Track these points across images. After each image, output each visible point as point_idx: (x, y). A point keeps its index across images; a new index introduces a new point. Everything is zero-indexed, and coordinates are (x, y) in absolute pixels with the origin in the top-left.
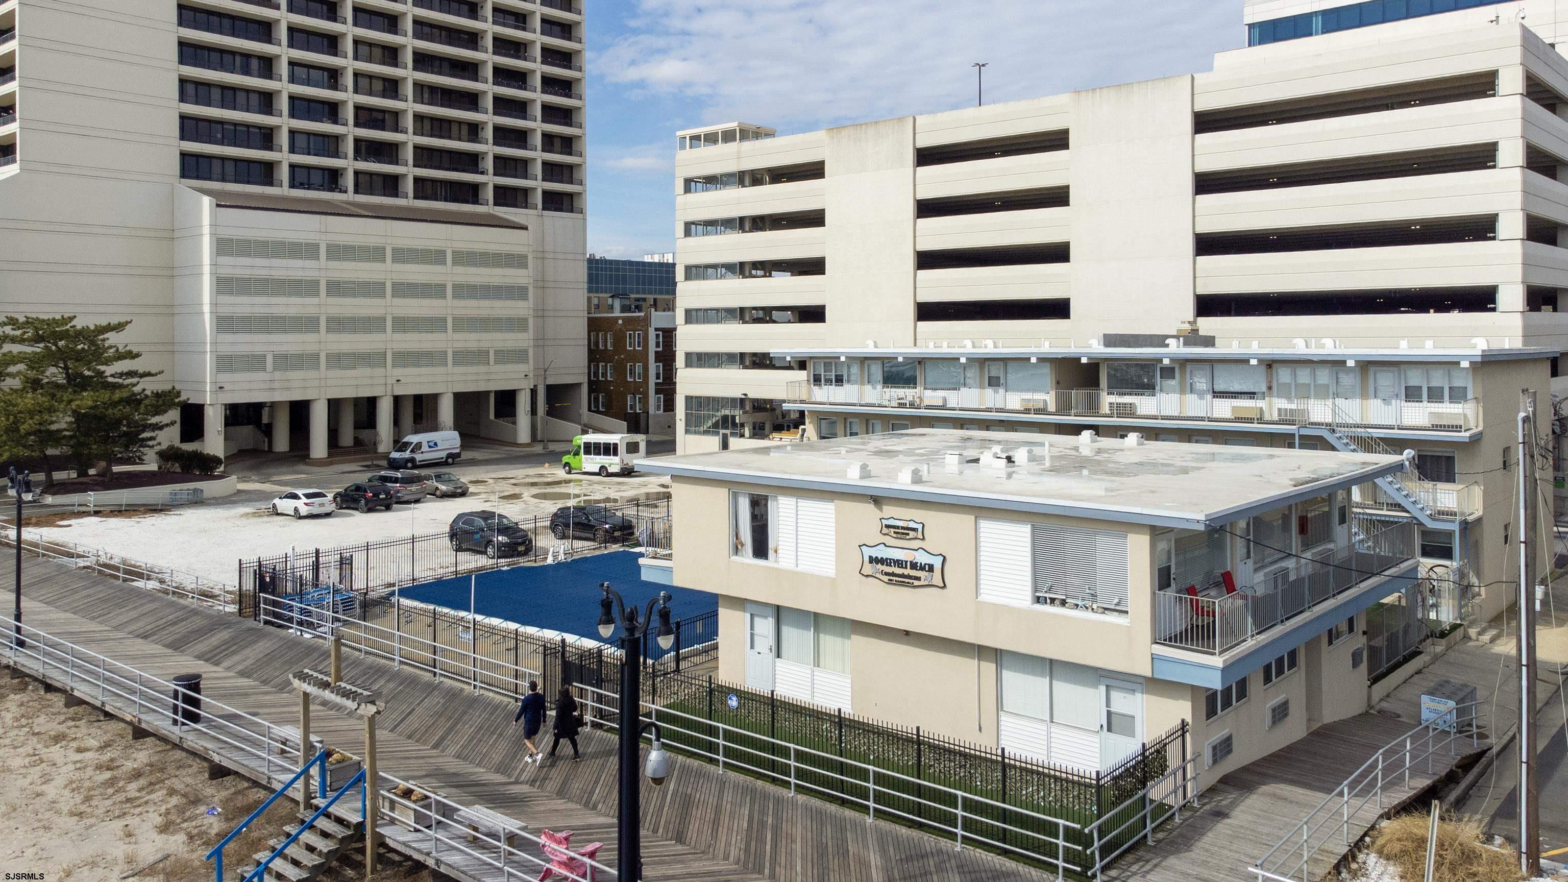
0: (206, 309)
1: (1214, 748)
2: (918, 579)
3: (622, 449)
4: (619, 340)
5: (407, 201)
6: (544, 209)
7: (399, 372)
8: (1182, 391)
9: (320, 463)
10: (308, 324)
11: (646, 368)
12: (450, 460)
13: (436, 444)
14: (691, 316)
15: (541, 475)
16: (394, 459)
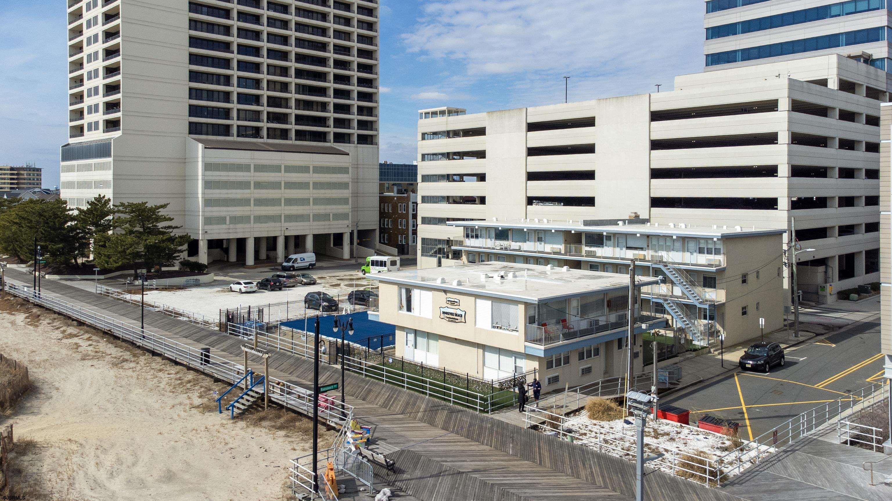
0: (200, 196)
1: (549, 379)
2: (457, 319)
3: (388, 263)
4: (395, 208)
5: (292, 141)
6: (358, 144)
7: (287, 225)
8: (614, 247)
9: (250, 267)
10: (246, 202)
11: (407, 222)
12: (311, 267)
13: (304, 259)
14: (425, 199)
15: (351, 275)
16: (285, 266)
